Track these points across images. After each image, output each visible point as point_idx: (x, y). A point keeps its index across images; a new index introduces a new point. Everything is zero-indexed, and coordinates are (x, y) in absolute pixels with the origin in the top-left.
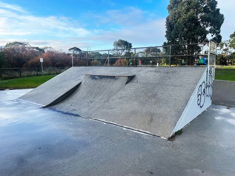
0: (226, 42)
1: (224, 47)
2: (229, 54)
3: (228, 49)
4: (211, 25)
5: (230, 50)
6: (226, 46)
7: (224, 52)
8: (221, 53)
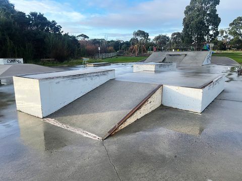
0: (226, 30)
1: (225, 34)
2: (228, 40)
3: (227, 36)
4: (212, 25)
5: (229, 36)
6: (226, 33)
7: (224, 39)
8: (221, 40)
